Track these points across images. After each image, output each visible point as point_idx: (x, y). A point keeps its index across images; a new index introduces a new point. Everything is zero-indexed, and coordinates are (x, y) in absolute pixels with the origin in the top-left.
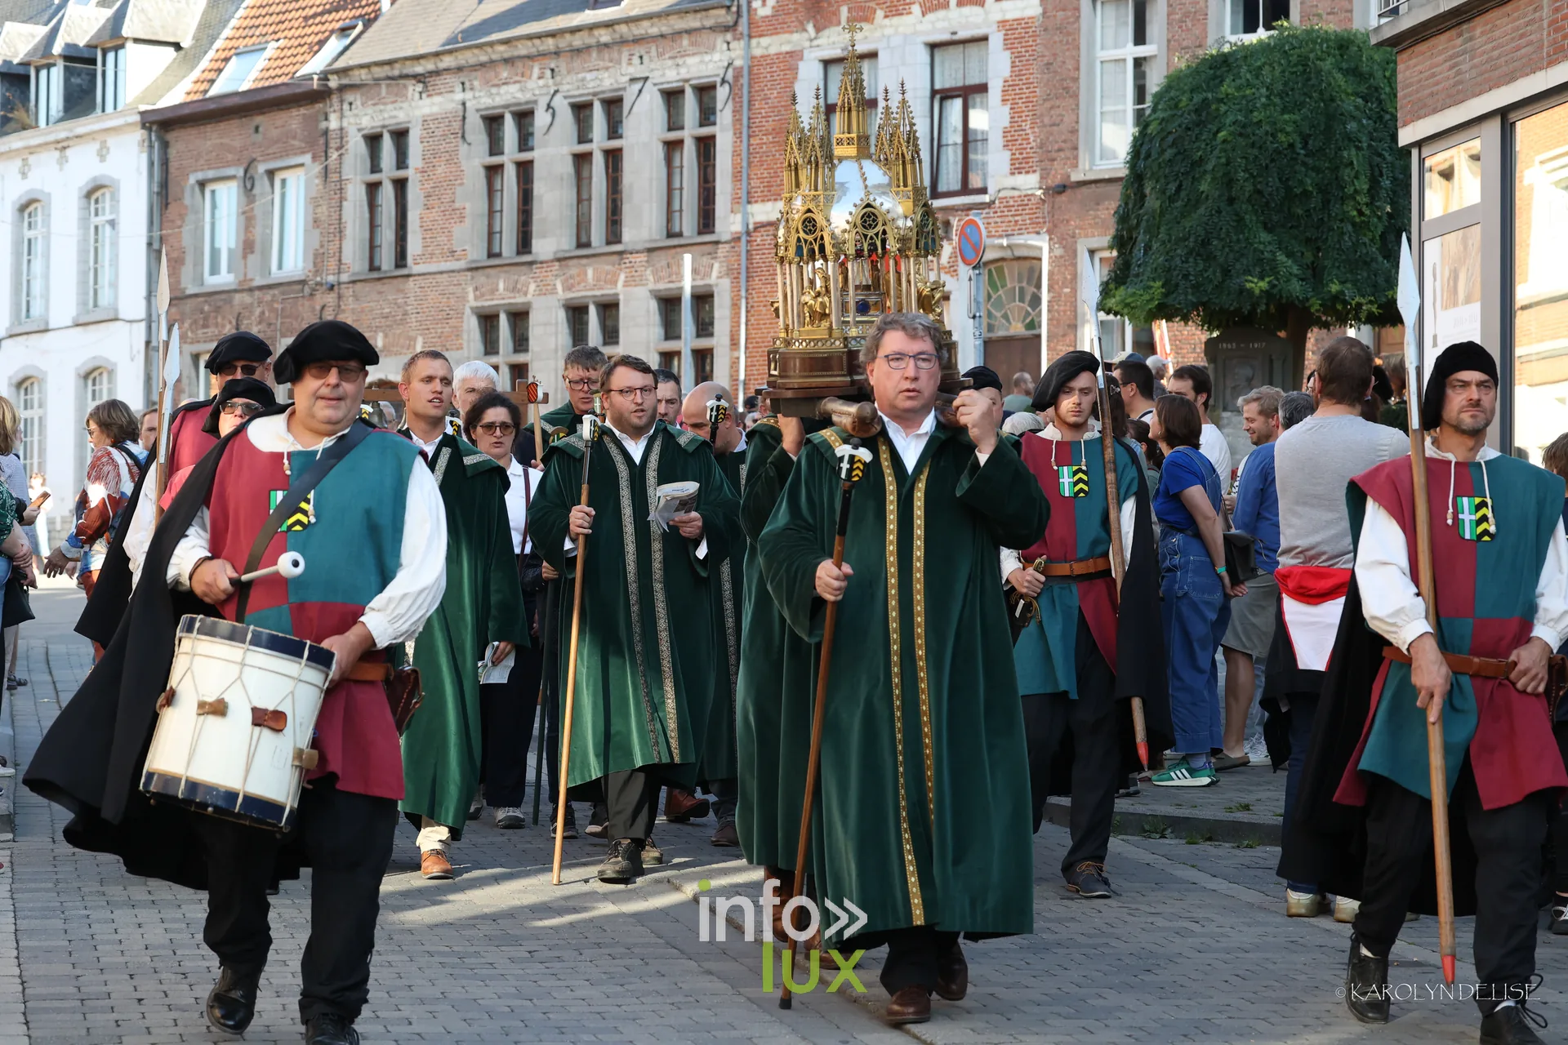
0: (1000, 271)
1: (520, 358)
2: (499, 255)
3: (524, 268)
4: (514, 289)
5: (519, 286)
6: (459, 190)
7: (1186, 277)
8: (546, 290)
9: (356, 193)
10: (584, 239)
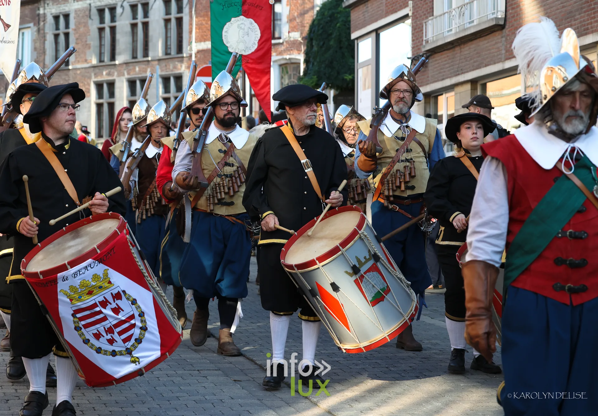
0: (286, 68)
1: (111, 100)
2: (103, 61)
3: (113, 67)
4: (109, 74)
5: (111, 73)
6: (88, 37)
7: (325, 74)
8: (121, 74)
9: (50, 38)
10: (135, 56)
